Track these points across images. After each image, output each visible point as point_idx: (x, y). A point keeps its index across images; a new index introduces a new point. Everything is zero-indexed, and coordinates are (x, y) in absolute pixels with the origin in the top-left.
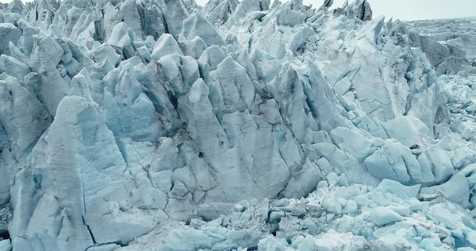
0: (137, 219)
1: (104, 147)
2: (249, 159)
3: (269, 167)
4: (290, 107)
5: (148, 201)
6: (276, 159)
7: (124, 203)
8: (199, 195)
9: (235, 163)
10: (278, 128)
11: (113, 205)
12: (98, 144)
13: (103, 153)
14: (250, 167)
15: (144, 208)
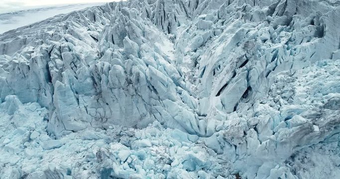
0: (79, 124)
1: (69, 98)
2: (123, 109)
3: (132, 113)
4: (139, 88)
5: (85, 119)
6: (135, 110)
7: (76, 118)
8: (104, 120)
9: (119, 109)
10: (134, 97)
11: (72, 118)
12: (66, 97)
13: (68, 100)
14: (124, 112)
15: (83, 121)
